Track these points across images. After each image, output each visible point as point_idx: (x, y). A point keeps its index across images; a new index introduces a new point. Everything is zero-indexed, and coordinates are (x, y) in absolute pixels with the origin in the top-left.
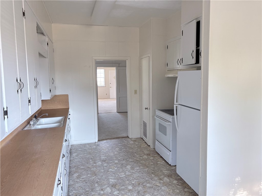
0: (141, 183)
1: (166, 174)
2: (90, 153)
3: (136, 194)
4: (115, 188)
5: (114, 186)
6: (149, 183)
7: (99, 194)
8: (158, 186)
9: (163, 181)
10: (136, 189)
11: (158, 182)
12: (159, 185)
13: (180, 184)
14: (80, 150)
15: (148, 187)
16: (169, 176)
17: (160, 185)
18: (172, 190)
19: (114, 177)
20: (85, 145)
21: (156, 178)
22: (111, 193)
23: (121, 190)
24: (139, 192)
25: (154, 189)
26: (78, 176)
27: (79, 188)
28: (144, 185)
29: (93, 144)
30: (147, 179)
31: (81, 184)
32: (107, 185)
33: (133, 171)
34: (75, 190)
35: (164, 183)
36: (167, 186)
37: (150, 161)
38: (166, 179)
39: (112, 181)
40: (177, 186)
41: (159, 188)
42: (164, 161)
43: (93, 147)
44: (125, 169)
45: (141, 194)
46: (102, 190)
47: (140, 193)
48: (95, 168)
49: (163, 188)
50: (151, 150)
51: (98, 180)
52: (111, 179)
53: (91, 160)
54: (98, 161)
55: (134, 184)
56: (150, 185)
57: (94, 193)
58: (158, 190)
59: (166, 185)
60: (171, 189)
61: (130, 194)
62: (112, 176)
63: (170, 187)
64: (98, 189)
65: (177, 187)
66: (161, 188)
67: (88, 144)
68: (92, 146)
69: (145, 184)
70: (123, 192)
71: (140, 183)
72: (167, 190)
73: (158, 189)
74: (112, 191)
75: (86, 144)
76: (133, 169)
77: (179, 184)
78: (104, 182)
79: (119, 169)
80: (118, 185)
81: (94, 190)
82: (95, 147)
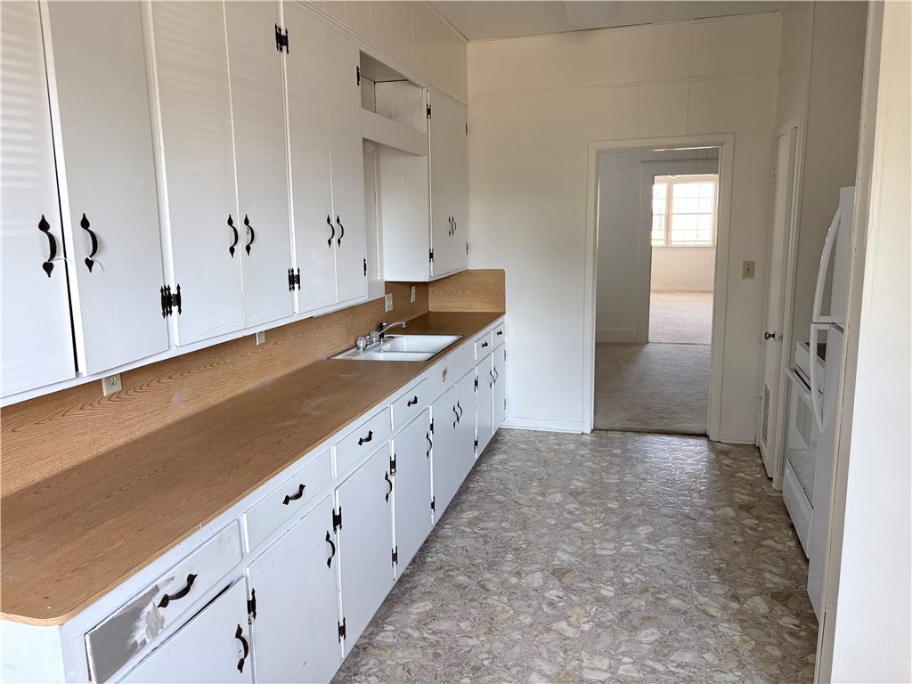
0: (653, 590)
1: (772, 586)
2: (545, 463)
3: (614, 615)
4: (560, 580)
5: (559, 573)
6: (683, 597)
7: (503, 582)
8: (712, 616)
9: (741, 604)
10: (626, 601)
11: (718, 602)
12: (715, 614)
13: (803, 634)
14: (522, 449)
15: (671, 609)
16: (780, 597)
17: (719, 615)
18: (754, 643)
19: (575, 549)
20: (544, 436)
21: (720, 590)
22: (537, 590)
23: (575, 590)
24: (629, 612)
25: (689, 622)
26: (476, 518)
27: (460, 550)
28: (659, 599)
29: (572, 437)
30: (682, 582)
31: (468, 543)
32: (539, 566)
33: (650, 546)
34: (447, 553)
35: (740, 612)
36: (745, 624)
37: (735, 530)
38: (759, 605)
39: (563, 557)
40: (786, 636)
41: (708, 623)
42: (792, 544)
43: (567, 446)
44: (630, 533)
45: (630, 621)
46: (518, 574)
47: (630, 617)
48: (534, 509)
49: (724, 627)
50: (769, 496)
51: (523, 546)
52: (564, 550)
53: (535, 484)
54: (555, 490)
55: (627, 585)
56: (684, 604)
57: (490, 576)
58: (701, 627)
59: (741, 621)
60: (754, 640)
61: (594, 610)
62: (571, 543)
63: (755, 632)
64: (508, 569)
65: (783, 638)
66: (714, 626)
67: (556, 434)
68: (565, 444)
69: (662, 597)
70: (574, 598)
71: (650, 589)
72: (735, 638)
73: (703, 623)
74: (546, 585)
75: (549, 434)
76: (656, 541)
77: (800, 631)
78: (535, 555)
79: (607, 530)
80: (573, 575)
81: (495, 568)
82: (572, 447)
